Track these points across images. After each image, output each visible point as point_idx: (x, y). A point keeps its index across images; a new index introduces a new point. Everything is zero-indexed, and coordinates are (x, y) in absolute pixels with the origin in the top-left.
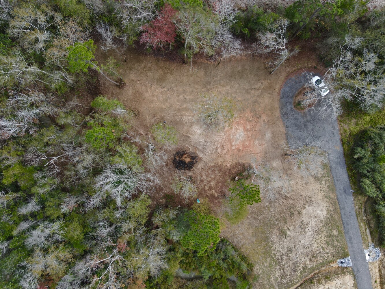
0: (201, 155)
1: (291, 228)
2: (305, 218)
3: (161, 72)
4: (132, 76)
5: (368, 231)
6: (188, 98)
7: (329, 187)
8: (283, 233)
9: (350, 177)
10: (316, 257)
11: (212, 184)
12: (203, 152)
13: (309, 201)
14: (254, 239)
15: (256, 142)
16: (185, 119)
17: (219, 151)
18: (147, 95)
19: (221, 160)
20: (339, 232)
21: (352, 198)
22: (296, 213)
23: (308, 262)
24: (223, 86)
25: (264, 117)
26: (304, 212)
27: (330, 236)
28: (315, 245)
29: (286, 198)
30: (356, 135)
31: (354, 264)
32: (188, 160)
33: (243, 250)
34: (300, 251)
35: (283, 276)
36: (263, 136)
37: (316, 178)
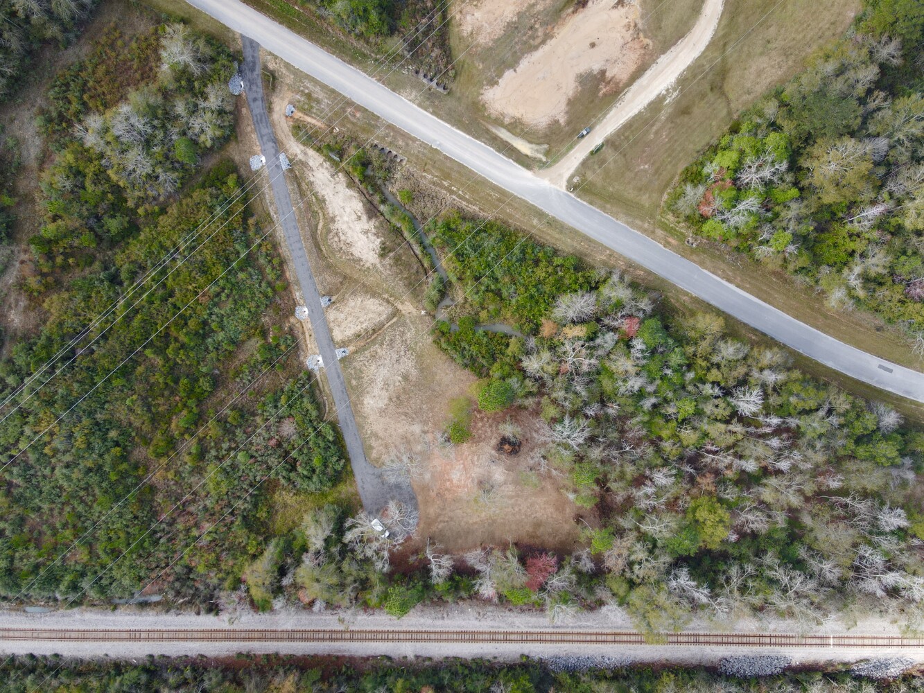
0: (493, 452)
1: (397, 384)
2: (385, 394)
3: (539, 533)
4: (567, 527)
5: (321, 386)
6: (510, 509)
7: (363, 428)
8: (406, 377)
9: (343, 439)
10: (372, 356)
11: (480, 424)
12: (491, 456)
13: (383, 412)
14: (434, 369)
15: (439, 469)
16: (511, 488)
17: (476, 458)
18: (551, 510)
19: (473, 449)
20: (349, 382)
21: (339, 418)
22: (394, 399)
23: (379, 350)
24: (476, 523)
25: (433, 494)
26: (386, 401)
27: (359, 378)
28: (373, 368)
29: (406, 414)
30: (340, 482)
31: (334, 352)
32: (506, 447)
33: (444, 357)
34: (387, 362)
35: (403, 333)
36: (433, 476)
37: (377, 436)
